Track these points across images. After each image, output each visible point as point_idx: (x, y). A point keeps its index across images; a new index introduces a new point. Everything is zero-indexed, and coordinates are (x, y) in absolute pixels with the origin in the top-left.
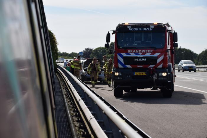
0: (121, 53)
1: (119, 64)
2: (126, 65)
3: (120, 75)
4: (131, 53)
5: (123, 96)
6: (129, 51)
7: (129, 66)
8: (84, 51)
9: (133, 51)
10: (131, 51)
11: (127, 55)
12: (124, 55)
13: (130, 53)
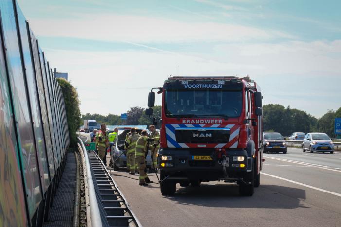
0: (172, 125)
1: (168, 141)
2: (179, 144)
3: (171, 159)
4: (188, 124)
5: (176, 193)
6: (184, 121)
7: (183, 145)
8: (128, 111)
9: (190, 122)
10: (188, 121)
11: (181, 127)
12: (176, 127)
13: (186, 123)
